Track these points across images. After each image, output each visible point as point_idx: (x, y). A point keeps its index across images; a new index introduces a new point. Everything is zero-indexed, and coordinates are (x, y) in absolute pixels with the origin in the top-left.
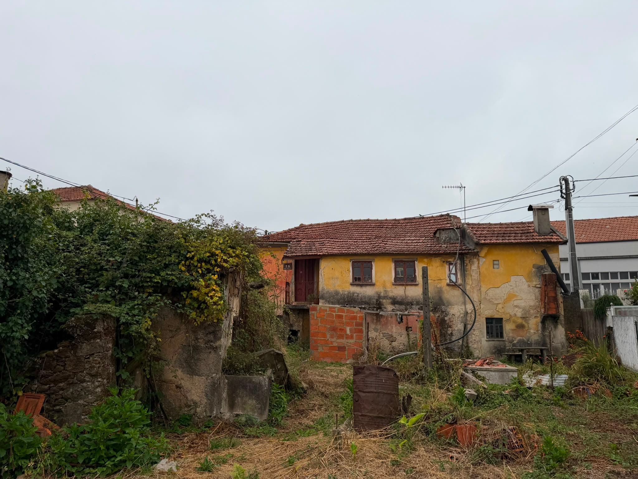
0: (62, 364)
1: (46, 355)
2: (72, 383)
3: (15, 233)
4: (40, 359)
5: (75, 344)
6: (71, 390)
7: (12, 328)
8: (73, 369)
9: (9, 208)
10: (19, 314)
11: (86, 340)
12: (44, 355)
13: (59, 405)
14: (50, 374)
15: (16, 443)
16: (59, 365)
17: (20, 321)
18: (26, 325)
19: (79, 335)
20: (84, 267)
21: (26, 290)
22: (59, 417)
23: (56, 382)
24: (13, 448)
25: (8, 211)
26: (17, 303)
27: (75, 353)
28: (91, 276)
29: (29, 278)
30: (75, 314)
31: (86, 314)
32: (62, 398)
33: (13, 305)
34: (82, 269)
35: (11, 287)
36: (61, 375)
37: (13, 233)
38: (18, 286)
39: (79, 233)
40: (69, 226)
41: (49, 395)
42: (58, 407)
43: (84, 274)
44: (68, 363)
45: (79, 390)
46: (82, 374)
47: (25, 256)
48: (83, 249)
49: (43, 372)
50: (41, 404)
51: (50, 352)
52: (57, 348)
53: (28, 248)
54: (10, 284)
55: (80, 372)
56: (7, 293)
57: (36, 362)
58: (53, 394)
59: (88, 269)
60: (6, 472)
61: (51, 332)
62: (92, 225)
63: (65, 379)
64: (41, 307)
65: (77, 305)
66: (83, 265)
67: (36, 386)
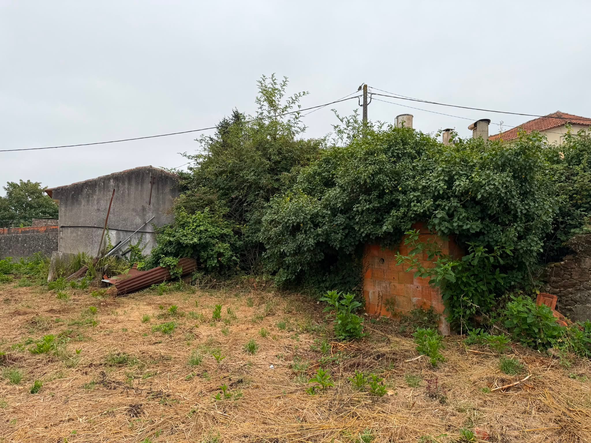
0: (568, 273)
1: (554, 265)
2: (579, 289)
3: (524, 174)
4: (550, 269)
5: (578, 258)
6: (579, 295)
7: (530, 244)
8: (580, 278)
9: (518, 156)
10: (533, 234)
11: (588, 255)
12: (553, 265)
13: (570, 305)
14: (560, 281)
15: (543, 325)
16: (565, 274)
17: (535, 239)
18: (539, 242)
19: (581, 251)
20: (576, 194)
21: (536, 216)
22: (570, 315)
23: (565, 287)
24: (542, 328)
25: (517, 159)
26: (531, 226)
27: (579, 265)
28: (584, 201)
29: (537, 207)
30: (574, 233)
31: (586, 234)
32: (572, 300)
33: (529, 227)
34: (575, 196)
35: (525, 214)
36: (569, 282)
37: (522, 175)
38: (530, 213)
39: (567, 164)
40: (558, 159)
41: (560, 297)
42: (569, 307)
43: (577, 200)
44: (574, 273)
45: (586, 295)
46: (587, 283)
47: (532, 190)
48: (575, 178)
49: (553, 278)
50: (555, 303)
51: (557, 264)
52: (562, 260)
53: (533, 184)
54: (524, 212)
55: (585, 281)
56: (523, 218)
57: (547, 270)
58: (564, 296)
59: (580, 195)
60: (539, 343)
61: (555, 248)
62: (578, 155)
63: (573, 285)
64: (547, 229)
65: (575, 227)
66: (575, 192)
67: (549, 289)
